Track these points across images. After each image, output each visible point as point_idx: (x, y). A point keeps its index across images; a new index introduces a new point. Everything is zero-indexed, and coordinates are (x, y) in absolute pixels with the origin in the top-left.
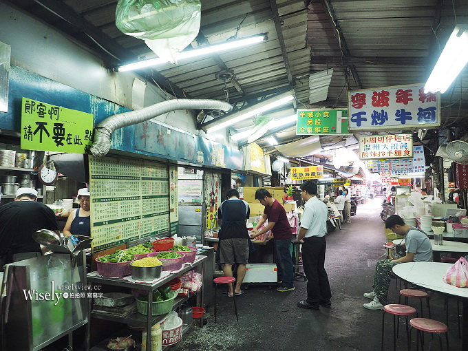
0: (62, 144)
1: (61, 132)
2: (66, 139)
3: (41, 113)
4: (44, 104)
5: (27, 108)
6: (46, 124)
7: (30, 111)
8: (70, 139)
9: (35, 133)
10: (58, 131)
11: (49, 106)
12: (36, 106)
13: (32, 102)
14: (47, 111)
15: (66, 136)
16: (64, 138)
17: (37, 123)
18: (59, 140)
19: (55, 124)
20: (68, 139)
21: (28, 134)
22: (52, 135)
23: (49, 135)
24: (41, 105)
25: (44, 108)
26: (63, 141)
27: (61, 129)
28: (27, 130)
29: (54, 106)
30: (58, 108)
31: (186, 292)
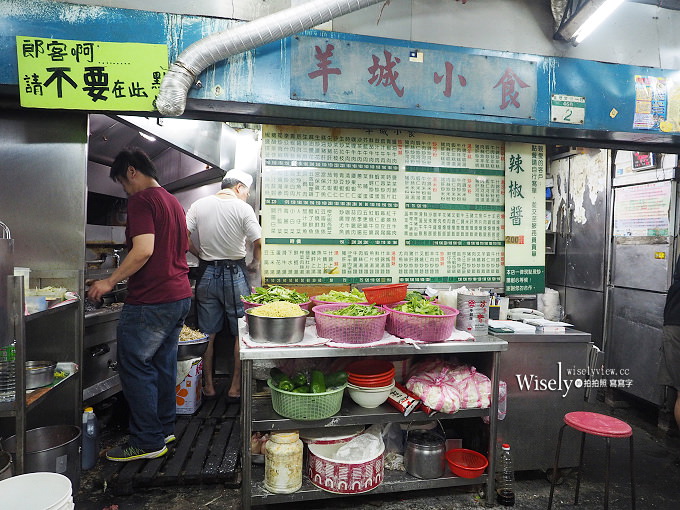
0: (105, 98)
1: (100, 79)
2: (111, 89)
3: (57, 55)
4: (59, 41)
5: (25, 50)
6: (68, 69)
7: (34, 54)
8: (120, 89)
9: (46, 84)
10: (93, 79)
11: (71, 44)
12: (44, 46)
13: (36, 41)
14: (68, 51)
15: (111, 85)
16: (108, 89)
17: (49, 70)
18: (96, 92)
19: (86, 69)
20: (115, 89)
21: (32, 86)
22: (81, 84)
23: (75, 86)
24: (55, 43)
25: (62, 47)
26: (105, 94)
27: (100, 75)
28: (31, 80)
29: (82, 43)
30: (92, 45)
31: (406, 403)
